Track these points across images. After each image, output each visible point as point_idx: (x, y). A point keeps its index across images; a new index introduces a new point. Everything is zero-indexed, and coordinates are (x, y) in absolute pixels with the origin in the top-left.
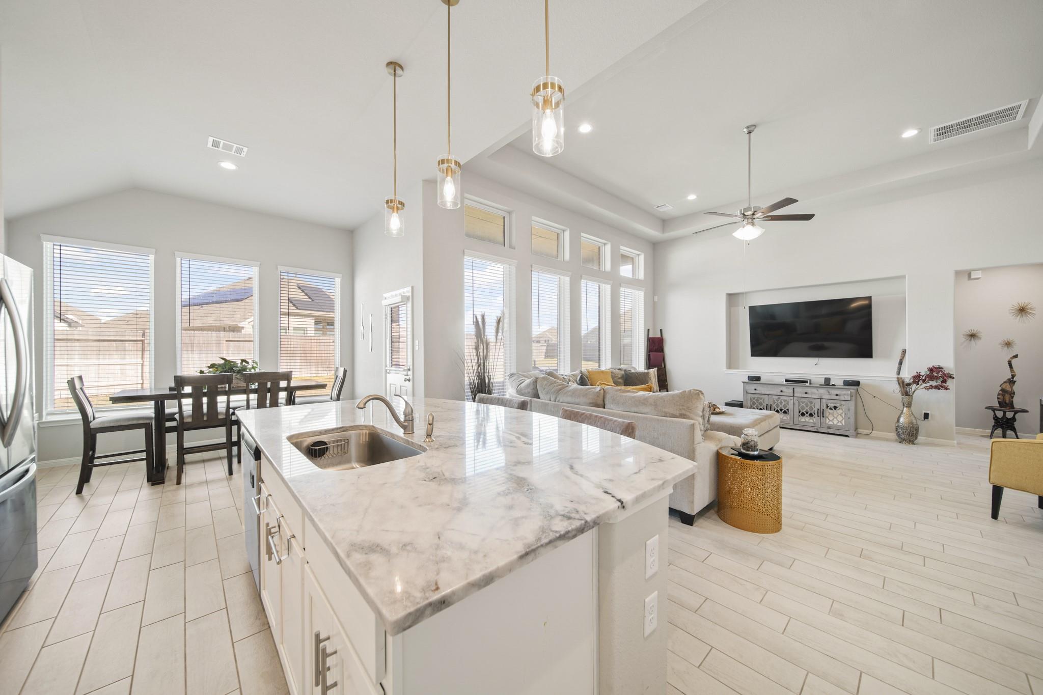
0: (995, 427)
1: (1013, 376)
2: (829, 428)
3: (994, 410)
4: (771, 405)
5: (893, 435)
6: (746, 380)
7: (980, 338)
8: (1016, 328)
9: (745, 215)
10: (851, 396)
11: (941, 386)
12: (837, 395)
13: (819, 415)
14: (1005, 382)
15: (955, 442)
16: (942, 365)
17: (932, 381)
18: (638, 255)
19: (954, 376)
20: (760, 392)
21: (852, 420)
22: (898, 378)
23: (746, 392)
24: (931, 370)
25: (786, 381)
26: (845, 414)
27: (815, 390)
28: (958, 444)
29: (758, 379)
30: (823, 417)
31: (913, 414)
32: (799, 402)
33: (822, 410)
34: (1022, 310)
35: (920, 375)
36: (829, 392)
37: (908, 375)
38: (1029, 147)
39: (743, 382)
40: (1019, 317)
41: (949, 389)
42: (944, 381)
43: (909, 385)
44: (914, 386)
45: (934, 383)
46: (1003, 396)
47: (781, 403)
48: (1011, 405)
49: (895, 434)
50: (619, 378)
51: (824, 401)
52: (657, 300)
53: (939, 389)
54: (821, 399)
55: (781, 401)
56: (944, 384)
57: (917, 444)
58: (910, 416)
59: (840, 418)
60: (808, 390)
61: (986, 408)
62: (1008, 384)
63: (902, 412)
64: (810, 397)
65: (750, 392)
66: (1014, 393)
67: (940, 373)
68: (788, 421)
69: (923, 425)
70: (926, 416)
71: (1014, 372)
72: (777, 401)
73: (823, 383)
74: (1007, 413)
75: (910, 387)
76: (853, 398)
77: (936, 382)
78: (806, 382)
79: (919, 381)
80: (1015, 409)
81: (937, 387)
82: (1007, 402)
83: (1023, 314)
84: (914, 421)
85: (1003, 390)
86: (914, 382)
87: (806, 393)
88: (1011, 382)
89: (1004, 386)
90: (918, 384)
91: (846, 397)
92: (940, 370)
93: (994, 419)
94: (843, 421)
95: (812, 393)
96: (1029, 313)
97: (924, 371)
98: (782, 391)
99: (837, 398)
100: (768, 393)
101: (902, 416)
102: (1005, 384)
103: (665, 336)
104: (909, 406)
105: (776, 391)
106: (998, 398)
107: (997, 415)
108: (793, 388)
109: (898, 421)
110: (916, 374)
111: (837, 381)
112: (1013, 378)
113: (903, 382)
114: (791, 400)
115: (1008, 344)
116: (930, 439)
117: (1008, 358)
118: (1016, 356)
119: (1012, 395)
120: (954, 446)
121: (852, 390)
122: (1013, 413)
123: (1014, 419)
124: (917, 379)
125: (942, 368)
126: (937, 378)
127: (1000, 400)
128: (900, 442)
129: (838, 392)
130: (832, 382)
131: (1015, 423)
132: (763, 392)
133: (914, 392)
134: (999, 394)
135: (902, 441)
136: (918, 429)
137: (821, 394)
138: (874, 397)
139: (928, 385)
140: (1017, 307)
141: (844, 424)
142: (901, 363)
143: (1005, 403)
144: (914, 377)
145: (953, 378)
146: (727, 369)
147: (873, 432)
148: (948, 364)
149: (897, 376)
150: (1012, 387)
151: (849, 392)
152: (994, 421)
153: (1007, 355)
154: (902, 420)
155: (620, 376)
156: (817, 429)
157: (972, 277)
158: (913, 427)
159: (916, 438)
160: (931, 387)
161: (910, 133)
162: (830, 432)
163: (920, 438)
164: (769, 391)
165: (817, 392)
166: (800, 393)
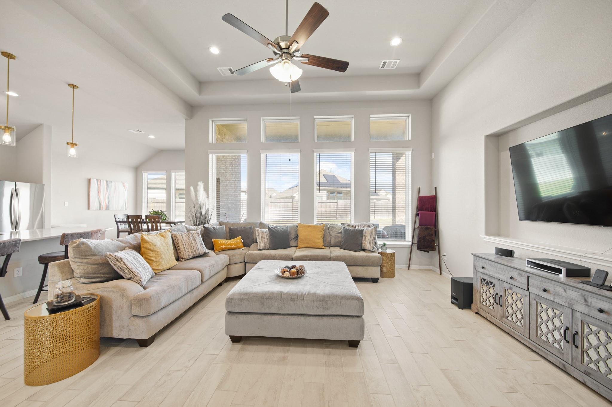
12: (601, 311)
18: (408, 117)
20: (488, 273)
27: (560, 290)
29: (510, 253)
30: (576, 345)
33: (574, 331)
36: (586, 301)
39: (474, 255)
47: (512, 297)
51: (578, 315)
52: (433, 158)
54: (573, 309)
55: (512, 294)
64: (552, 299)
65: (478, 270)
68: (522, 330)
72: (509, 292)
78: (560, 273)
87: (545, 290)
95: (556, 294)
98: (512, 278)
100: (497, 276)
108: (528, 277)
129: (604, 305)
132: (491, 274)
137: (572, 299)
146: (486, 235)
156: (564, 365)
164: (499, 273)
165: (564, 294)
166: (537, 287)
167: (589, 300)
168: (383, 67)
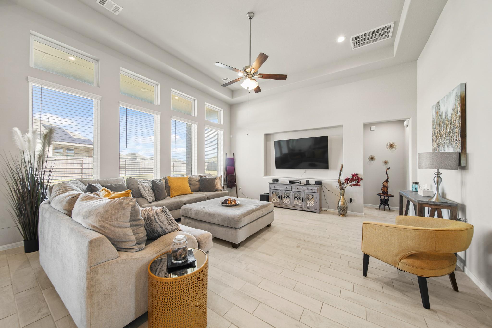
0: (381, 204)
1: (388, 178)
2: (307, 208)
3: (380, 196)
4: (282, 196)
5: (336, 211)
6: (272, 182)
7: (375, 160)
8: (389, 155)
9: (246, 72)
10: (318, 190)
11: (357, 185)
12: (311, 190)
13: (303, 201)
14: (385, 182)
15: (364, 214)
16: (358, 173)
17: (353, 181)
18: (221, 110)
19: (363, 179)
20: (277, 189)
21: (318, 204)
22: (338, 180)
23: (270, 189)
24: (353, 176)
25: (289, 182)
26: (315, 200)
27: (301, 187)
28: (365, 214)
29: (277, 181)
30: (305, 202)
31: (345, 200)
32: (294, 194)
33: (304, 198)
34: (391, 146)
35: (348, 179)
36: (307, 188)
37: (344, 178)
38: (394, 56)
39: (269, 183)
40: (390, 150)
41: (360, 186)
42: (359, 182)
43: (343, 184)
44: (346, 184)
45: (354, 183)
46: (384, 188)
47: (286, 194)
48: (387, 193)
49: (337, 210)
50: (197, 182)
51: (305, 193)
52: (232, 137)
53: (356, 186)
54: (304, 192)
55: (286, 193)
56: (358, 183)
57: (347, 216)
58: (343, 201)
59: (312, 203)
60: (298, 187)
61: (377, 195)
62: (386, 182)
63: (340, 199)
64: (299, 191)
65: (272, 189)
66: (388, 187)
67: (357, 177)
68: (289, 204)
69: (350, 205)
70: (351, 200)
71: (388, 176)
72: (285, 193)
73: (306, 183)
74: (386, 197)
75: (344, 185)
76: (318, 191)
77: (355, 182)
78: (298, 183)
79: (347, 182)
80: (389, 195)
81: (355, 185)
82: (386, 191)
83: (392, 148)
84: (345, 203)
85: (384, 185)
86: (346, 182)
87: (297, 189)
88: (387, 181)
89: (384, 184)
90: (347, 183)
91: (315, 191)
92: (357, 175)
93: (380, 200)
94: (314, 204)
95: (300, 189)
96: (394, 148)
97: (350, 177)
98: (286, 188)
99: (311, 191)
100: (280, 189)
101: (340, 201)
102: (385, 183)
103: (235, 157)
104: (343, 195)
105: (283, 188)
106: (382, 190)
107: (382, 198)
108: (292, 186)
109: (338, 204)
110: (346, 178)
111: (312, 182)
112: (388, 179)
113: (341, 182)
114: (291, 193)
115: (386, 163)
116: (353, 212)
117: (386, 170)
118: (389, 169)
119: (387, 188)
120: (363, 216)
121: (318, 187)
122: (388, 197)
123: (388, 200)
124: (347, 180)
125: (358, 175)
126: (355, 180)
127: (383, 191)
128: (339, 215)
129: (311, 188)
130: (310, 183)
131: (388, 202)
132: (278, 188)
133: (346, 187)
134: (382, 188)
135: (340, 214)
136: (347, 208)
137: (304, 189)
138: (329, 190)
139: (351, 184)
140: (389, 144)
141: (314, 206)
142: (341, 172)
143: (385, 192)
144: (346, 179)
145: (363, 180)
146: (264, 175)
147: (329, 209)
148: (361, 173)
149: (338, 179)
150: (387, 184)
151: (317, 188)
152: (380, 201)
153: (385, 168)
154: (340, 203)
155: (197, 180)
156: (302, 209)
157: (372, 129)
158: (345, 207)
159: (346, 213)
160: (353, 185)
161: (341, 39)
162: (308, 210)
163: (349, 212)
164: (281, 188)
165: (302, 188)
166: (295, 189)
167: (308, 188)
168: (224, 80)
